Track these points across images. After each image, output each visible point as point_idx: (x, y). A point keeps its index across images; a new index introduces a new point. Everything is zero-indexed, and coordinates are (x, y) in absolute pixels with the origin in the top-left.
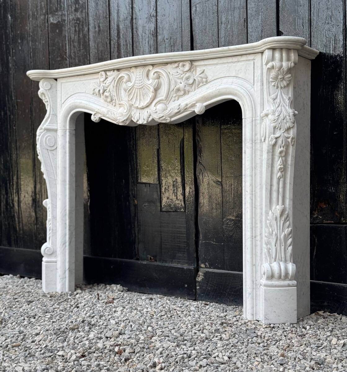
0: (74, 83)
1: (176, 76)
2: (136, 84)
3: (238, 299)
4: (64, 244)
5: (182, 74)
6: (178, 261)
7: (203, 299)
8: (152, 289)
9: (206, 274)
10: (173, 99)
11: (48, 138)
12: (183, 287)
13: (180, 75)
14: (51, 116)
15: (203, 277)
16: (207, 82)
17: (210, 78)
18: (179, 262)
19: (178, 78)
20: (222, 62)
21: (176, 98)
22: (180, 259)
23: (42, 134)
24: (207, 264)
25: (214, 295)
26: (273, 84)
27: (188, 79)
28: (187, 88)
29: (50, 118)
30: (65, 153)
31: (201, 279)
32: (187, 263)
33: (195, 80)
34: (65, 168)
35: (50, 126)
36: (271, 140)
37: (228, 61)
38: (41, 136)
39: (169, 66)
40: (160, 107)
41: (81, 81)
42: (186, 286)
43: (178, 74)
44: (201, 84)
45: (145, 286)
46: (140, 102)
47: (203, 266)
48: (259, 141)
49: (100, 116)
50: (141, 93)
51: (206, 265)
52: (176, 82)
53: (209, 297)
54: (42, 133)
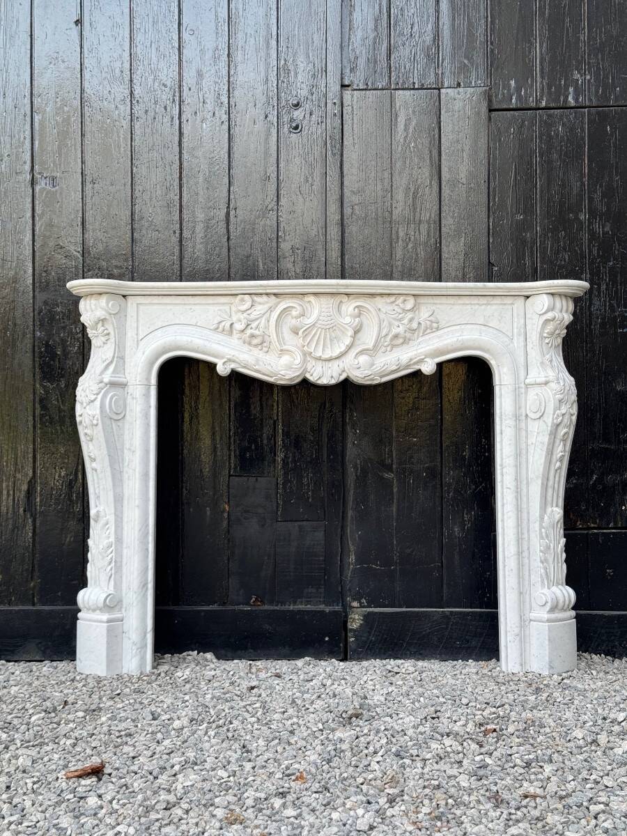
0: (169, 307)
1: (393, 316)
2: (320, 322)
3: (425, 650)
4: (144, 586)
5: (400, 314)
6: (308, 601)
7: (361, 656)
8: (259, 651)
9: (368, 618)
10: (383, 349)
11: (114, 399)
12: (321, 641)
13: (397, 315)
14: (115, 359)
15: (362, 622)
16: (438, 329)
17: (442, 324)
18: (308, 603)
19: (394, 319)
20: (462, 302)
21: (389, 349)
22: (310, 598)
23: (103, 391)
24: (363, 601)
25: (381, 648)
26: (547, 341)
27: (411, 320)
28: (408, 335)
29: (115, 362)
30: (148, 425)
31: (358, 624)
32: (324, 603)
33: (419, 323)
34: (147, 452)
35: (115, 377)
36: (556, 418)
37: (472, 302)
38: (101, 394)
39: (378, 299)
40: (363, 359)
41: (185, 304)
42: (327, 639)
43: (395, 312)
44: (428, 331)
45: (246, 649)
46: (323, 350)
47: (355, 604)
48: (524, 418)
49: (233, 366)
50: (328, 336)
51: (361, 603)
52: (390, 324)
53: (373, 651)
54: (102, 389)
